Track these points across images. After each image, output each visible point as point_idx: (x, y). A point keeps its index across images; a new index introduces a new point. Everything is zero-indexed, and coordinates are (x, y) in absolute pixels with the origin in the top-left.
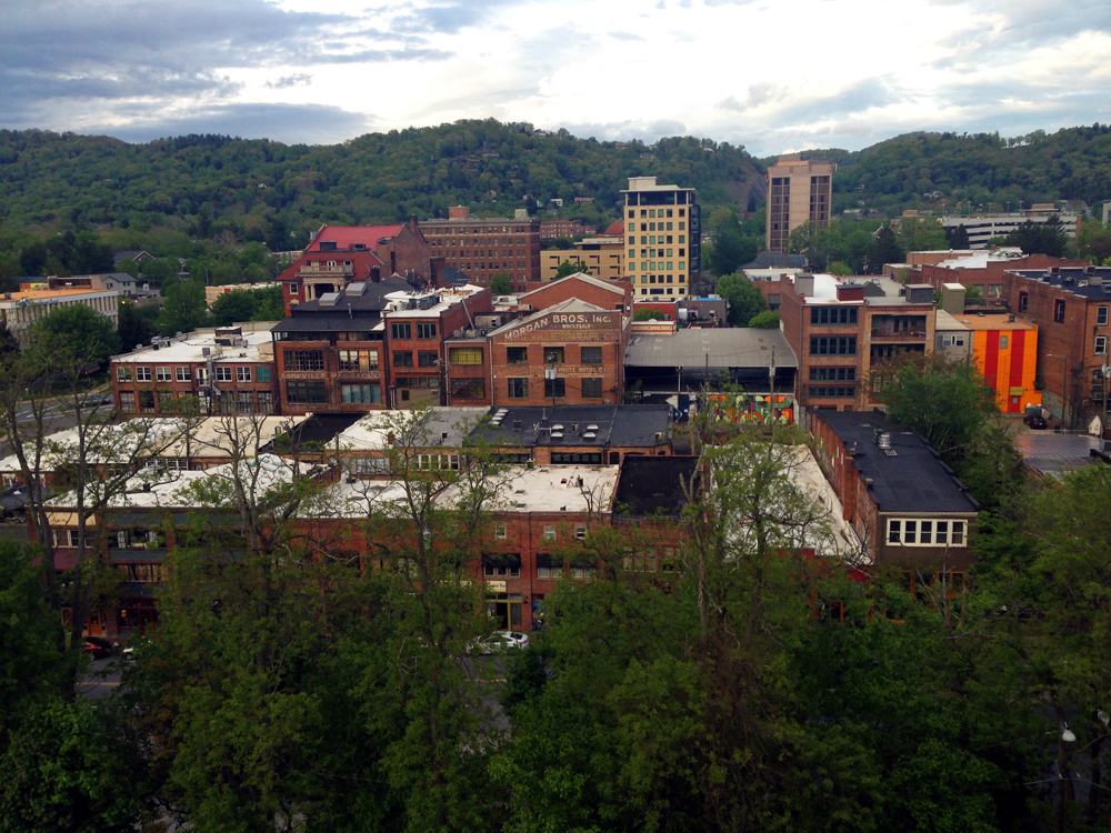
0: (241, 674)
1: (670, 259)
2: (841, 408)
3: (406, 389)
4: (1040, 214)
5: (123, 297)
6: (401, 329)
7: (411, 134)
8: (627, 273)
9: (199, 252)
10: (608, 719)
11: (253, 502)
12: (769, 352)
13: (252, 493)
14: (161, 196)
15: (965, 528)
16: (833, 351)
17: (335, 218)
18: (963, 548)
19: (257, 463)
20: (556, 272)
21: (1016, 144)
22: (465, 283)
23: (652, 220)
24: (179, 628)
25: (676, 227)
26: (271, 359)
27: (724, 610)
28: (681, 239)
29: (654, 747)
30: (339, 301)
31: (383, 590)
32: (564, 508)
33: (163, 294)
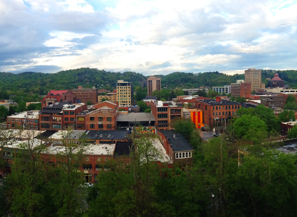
0: (27, 187)
1: (127, 98)
2: (165, 129)
3: (67, 126)
4: (201, 88)
5: (10, 104)
6: (66, 113)
7: (70, 71)
8: (117, 101)
9: (26, 95)
10: (112, 205)
11: (32, 149)
12: (149, 118)
13: (32, 147)
14: (19, 84)
15: (191, 153)
16: (163, 117)
17: (54, 88)
18: (191, 158)
19: (33, 141)
20: (101, 100)
21: (196, 75)
22: (81, 103)
23: (123, 89)
24: (15, 175)
25: (128, 90)
26: (38, 118)
27: (140, 177)
28: (129, 93)
29: (123, 211)
30: (53, 106)
31: (59, 172)
32: (102, 154)
33: (18, 104)
